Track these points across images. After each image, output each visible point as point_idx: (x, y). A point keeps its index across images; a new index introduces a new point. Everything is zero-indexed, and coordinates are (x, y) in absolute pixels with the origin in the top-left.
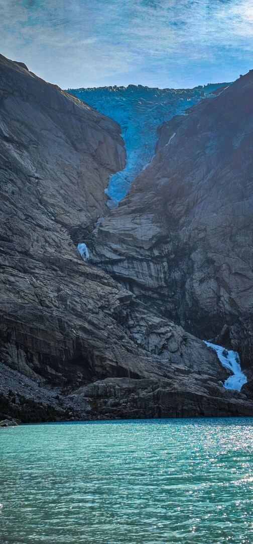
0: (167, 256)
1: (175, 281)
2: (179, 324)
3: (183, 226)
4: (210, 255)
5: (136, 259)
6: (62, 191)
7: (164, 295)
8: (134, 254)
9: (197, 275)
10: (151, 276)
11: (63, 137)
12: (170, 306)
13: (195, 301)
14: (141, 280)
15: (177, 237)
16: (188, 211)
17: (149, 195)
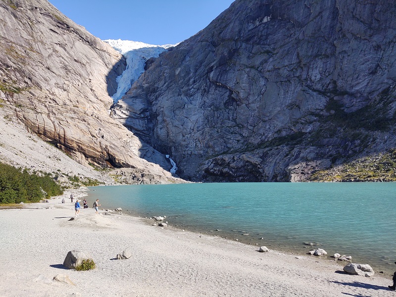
0: (147, 117)
1: (150, 128)
2: (151, 146)
3: (154, 105)
4: (165, 118)
5: (134, 118)
6: (101, 86)
7: (145, 133)
8: (133, 115)
9: (160, 126)
10: (140, 125)
11: (102, 62)
12: (148, 138)
13: (158, 137)
14: (136, 127)
15: (151, 109)
16: (156, 99)
17: (140, 91)
